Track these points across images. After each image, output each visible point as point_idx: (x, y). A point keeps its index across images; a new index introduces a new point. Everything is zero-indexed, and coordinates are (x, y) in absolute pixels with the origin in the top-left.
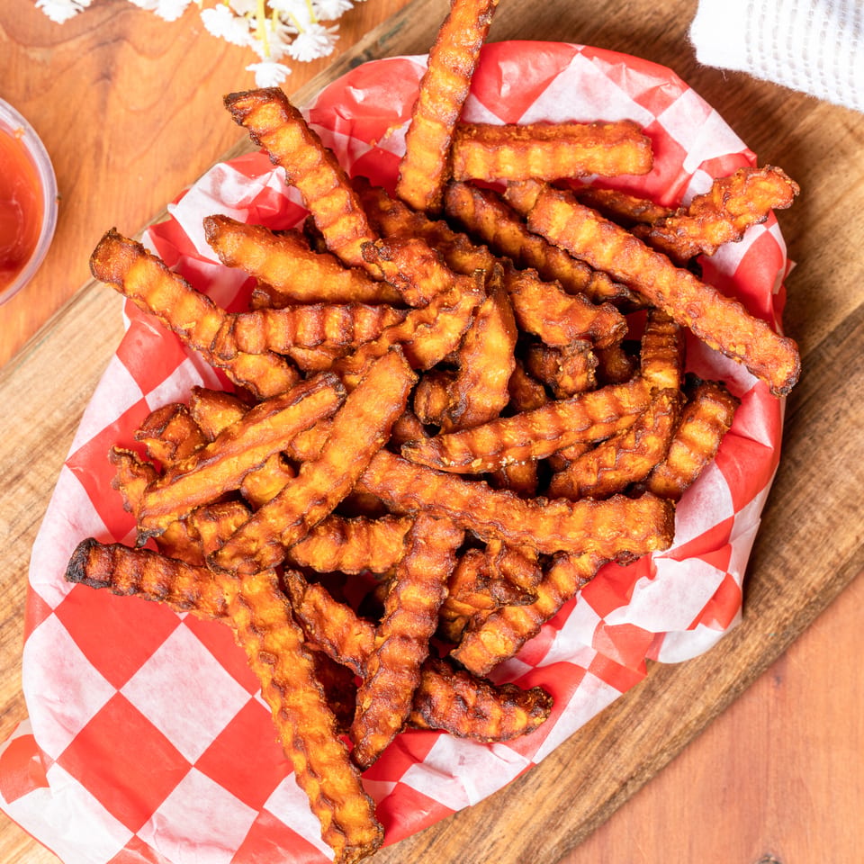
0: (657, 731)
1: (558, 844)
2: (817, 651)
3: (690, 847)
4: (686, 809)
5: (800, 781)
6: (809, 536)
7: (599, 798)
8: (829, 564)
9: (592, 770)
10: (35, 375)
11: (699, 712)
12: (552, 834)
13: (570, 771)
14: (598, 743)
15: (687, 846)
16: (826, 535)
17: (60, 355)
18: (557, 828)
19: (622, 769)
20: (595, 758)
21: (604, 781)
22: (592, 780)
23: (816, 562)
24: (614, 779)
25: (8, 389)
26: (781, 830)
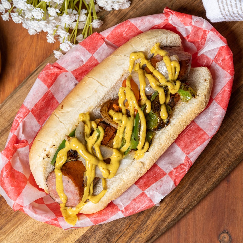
0: (193, 195)
1: (165, 226)
2: (239, 173)
3: (203, 228)
4: (202, 217)
5: (234, 210)
6: (236, 140)
7: (177, 213)
8: (242, 148)
9: (175, 206)
10: (20, 95)
11: (205, 189)
12: (164, 224)
13: (169, 206)
14: (177, 198)
15: (202, 227)
16: (241, 140)
17: (27, 90)
18: (165, 222)
19: (183, 205)
20: (176, 202)
21: (178, 209)
22: (175, 208)
23: (238, 148)
24: (181, 208)
25: (12, 99)
26: (228, 223)
